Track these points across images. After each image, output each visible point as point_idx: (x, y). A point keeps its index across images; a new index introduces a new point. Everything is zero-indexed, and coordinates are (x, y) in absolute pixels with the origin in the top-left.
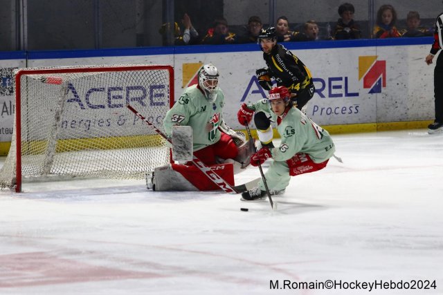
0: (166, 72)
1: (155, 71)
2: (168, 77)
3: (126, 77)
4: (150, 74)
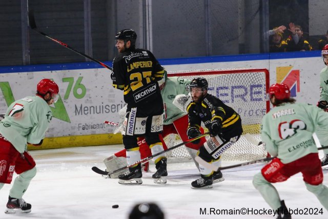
0: (263, 74)
1: (254, 73)
2: (264, 77)
3: (230, 79)
4: (250, 76)
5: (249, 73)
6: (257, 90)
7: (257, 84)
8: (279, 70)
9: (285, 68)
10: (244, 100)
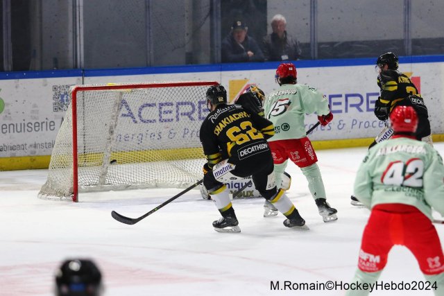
1: (202, 86)
4: (197, 90)
5: (196, 87)
10: (192, 118)
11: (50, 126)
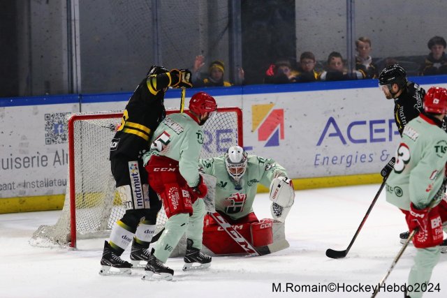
0: (234, 114)
1: (222, 113)
2: (236, 119)
6: (226, 137)
7: (225, 128)
8: (256, 108)
9: (264, 106)
10: (208, 150)
11: (42, 161)
